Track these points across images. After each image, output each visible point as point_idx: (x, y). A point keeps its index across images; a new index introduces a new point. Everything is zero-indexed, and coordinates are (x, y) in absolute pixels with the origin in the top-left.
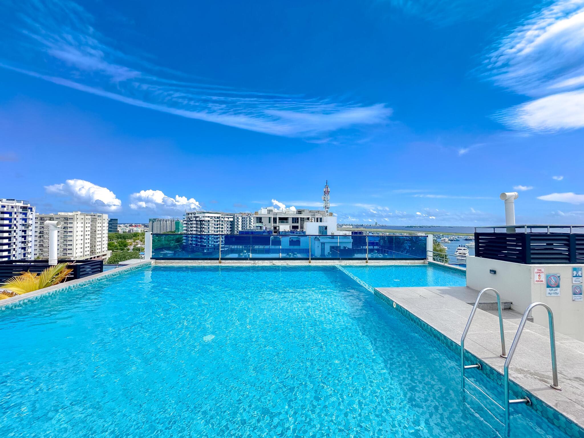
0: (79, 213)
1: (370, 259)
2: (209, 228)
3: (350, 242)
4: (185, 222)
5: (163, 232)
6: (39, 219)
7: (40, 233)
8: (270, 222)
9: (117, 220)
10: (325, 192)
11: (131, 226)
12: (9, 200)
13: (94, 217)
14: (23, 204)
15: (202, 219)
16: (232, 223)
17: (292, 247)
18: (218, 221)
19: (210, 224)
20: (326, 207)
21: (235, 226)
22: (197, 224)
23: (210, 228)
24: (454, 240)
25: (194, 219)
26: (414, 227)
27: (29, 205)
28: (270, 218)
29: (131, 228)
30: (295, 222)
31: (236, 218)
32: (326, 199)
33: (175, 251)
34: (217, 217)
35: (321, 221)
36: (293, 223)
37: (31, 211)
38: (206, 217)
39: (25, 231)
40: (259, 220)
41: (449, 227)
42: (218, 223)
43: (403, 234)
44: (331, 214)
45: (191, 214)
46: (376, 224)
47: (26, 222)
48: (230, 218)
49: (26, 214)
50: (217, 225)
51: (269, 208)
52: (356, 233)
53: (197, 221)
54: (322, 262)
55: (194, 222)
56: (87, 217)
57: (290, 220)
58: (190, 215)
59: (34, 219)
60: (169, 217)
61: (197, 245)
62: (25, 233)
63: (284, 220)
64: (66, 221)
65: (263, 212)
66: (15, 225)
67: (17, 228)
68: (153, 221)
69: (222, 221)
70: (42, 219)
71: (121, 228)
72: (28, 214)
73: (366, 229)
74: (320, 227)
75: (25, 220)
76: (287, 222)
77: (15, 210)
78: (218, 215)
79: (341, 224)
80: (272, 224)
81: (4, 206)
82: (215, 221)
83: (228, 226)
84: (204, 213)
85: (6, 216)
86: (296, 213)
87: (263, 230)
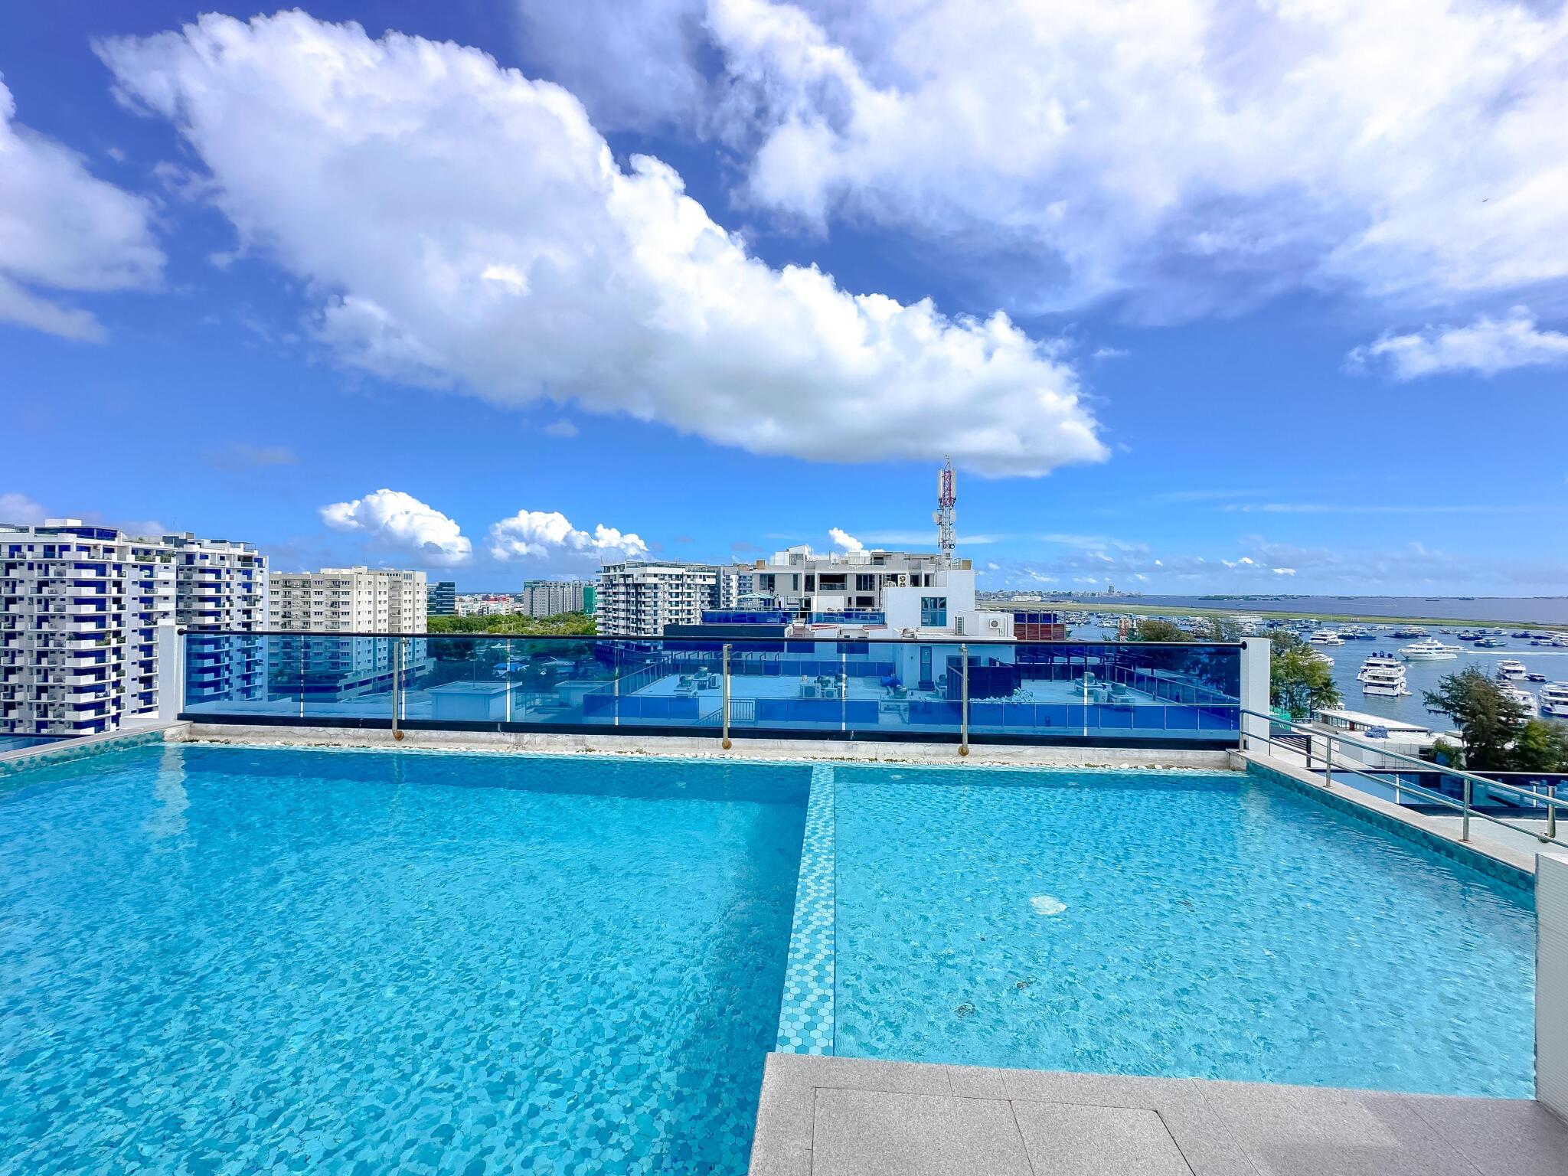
0: (364, 569)
1: (974, 739)
2: (655, 602)
4: (601, 589)
5: (556, 613)
6: (281, 583)
7: (284, 616)
8: (795, 588)
9: (453, 585)
10: (940, 500)
11: (486, 598)
12: (216, 542)
13: (395, 578)
14: (245, 550)
15: (640, 581)
16: (714, 592)
18: (677, 585)
19: (659, 594)
20: (946, 544)
21: (722, 599)
22: (628, 593)
23: (659, 603)
24: (1358, 638)
25: (622, 581)
26: (1228, 598)
27: (256, 553)
28: (796, 576)
29: (485, 603)
30: (865, 589)
31: (722, 577)
32: (944, 520)
33: (576, 662)
34: (677, 576)
35: (927, 584)
36: (859, 588)
37: (261, 566)
38: (649, 575)
39: (247, 612)
40: (769, 581)
41: (1339, 598)
42: (679, 590)
43: (1191, 618)
44: (967, 565)
45: (615, 568)
46: (1111, 589)
47: (249, 591)
48: (708, 577)
49: (248, 573)
50: (677, 596)
51: (793, 551)
52: (1033, 617)
53: (627, 585)
54: (773, 748)
55: (622, 589)
56: (380, 578)
57: (851, 583)
58: (612, 572)
59: (267, 584)
60: (573, 578)
61: (627, 646)
62: (249, 617)
63: (833, 581)
64: (335, 589)
65: (779, 562)
66: (228, 598)
67: (231, 605)
68: (533, 587)
69: (689, 585)
70: (287, 584)
71: (464, 604)
72: (254, 572)
74: (924, 601)
75: (248, 586)
76: (843, 588)
77: (227, 564)
78: (679, 571)
79: (1008, 591)
80: (803, 594)
81: (204, 557)
82: (670, 585)
83: (703, 598)
84: (645, 565)
85: (210, 578)
86: (868, 562)
87: (771, 610)
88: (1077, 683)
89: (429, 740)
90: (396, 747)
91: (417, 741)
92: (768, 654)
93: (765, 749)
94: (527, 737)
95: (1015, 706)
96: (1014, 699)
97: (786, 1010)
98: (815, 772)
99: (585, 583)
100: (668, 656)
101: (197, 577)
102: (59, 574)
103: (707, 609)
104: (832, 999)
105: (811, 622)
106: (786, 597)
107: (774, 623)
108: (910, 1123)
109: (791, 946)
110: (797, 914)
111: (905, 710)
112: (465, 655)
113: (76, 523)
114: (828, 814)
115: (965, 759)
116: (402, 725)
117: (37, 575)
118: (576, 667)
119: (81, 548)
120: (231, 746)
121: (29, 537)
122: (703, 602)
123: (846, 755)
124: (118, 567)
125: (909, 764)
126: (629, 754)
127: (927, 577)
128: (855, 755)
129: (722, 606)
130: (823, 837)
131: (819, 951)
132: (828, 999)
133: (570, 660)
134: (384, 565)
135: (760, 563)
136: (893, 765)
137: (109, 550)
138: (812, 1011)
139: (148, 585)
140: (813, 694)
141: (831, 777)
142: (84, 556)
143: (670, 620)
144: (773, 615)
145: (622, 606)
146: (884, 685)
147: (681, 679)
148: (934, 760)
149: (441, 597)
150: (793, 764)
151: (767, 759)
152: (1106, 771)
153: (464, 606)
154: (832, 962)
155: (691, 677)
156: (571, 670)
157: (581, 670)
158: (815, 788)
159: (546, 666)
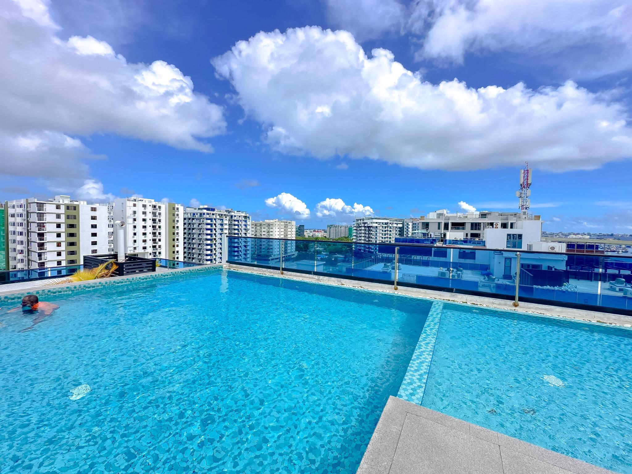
0: (277, 220)
2: (376, 234)
3: (563, 261)
4: (355, 228)
5: (338, 237)
6: (254, 225)
7: (255, 235)
8: (439, 228)
9: (304, 226)
10: (521, 185)
11: (314, 231)
12: (238, 211)
13: (286, 223)
14: (245, 214)
15: (370, 225)
16: (401, 230)
17: (462, 261)
18: (385, 227)
19: (378, 231)
20: (524, 207)
21: (405, 233)
22: (365, 230)
23: (378, 234)
25: (363, 225)
27: (248, 215)
28: (439, 224)
29: (314, 233)
30: (475, 229)
31: (405, 224)
32: (523, 195)
33: (345, 256)
34: (386, 223)
35: (512, 227)
36: (472, 229)
37: (249, 219)
38: (374, 223)
39: (246, 234)
40: (426, 225)
42: (386, 229)
44: (538, 218)
45: (360, 220)
48: (399, 224)
49: (246, 221)
50: (385, 232)
51: (438, 212)
52: (580, 246)
53: (365, 227)
54: (416, 292)
55: (363, 228)
56: (281, 223)
57: (468, 227)
58: (359, 222)
59: (250, 225)
60: (345, 224)
61: (365, 251)
63: (458, 226)
64: (269, 227)
65: (432, 217)
66: (241, 229)
68: (330, 227)
69: (391, 227)
70: (256, 225)
73: (620, 242)
74: (509, 235)
75: (246, 225)
76: (464, 229)
77: (241, 218)
78: (386, 221)
79: (565, 232)
80: (443, 231)
81: (235, 216)
82: (383, 227)
83: (396, 233)
84: (372, 219)
85: (236, 223)
86: (478, 217)
87: (427, 238)
88: (611, 283)
89: (291, 275)
90: (281, 276)
91: (287, 275)
92: (424, 257)
93: (413, 292)
94: (321, 277)
95: (564, 292)
96: (563, 288)
97: (403, 386)
98: (434, 303)
99: (349, 226)
100: (380, 255)
101: (233, 223)
102: (203, 221)
103: (398, 237)
104: (424, 387)
105: (446, 244)
106: (434, 233)
107: (428, 244)
108: (446, 437)
109: (410, 365)
110: (415, 354)
111: (494, 287)
112: (307, 251)
113: (206, 207)
114: (437, 320)
115: (517, 308)
116: (284, 269)
117: (198, 222)
118: (345, 258)
119: (208, 214)
120: (238, 271)
121: (197, 211)
122: (396, 234)
123: (451, 299)
124: (215, 219)
125: (484, 306)
126: (357, 287)
127: (512, 224)
128: (456, 299)
129: (405, 236)
130: (432, 329)
131: (422, 370)
132: (422, 387)
133: (342, 255)
134: (283, 219)
135: (422, 218)
136: (474, 306)
137: (213, 214)
138: (414, 389)
139: (222, 225)
140: (445, 276)
141: (441, 307)
142: (208, 216)
143: (382, 241)
144: (428, 240)
145: (363, 235)
146: (483, 275)
147: (385, 265)
148: (498, 306)
149: (300, 230)
150: (425, 299)
151: (413, 296)
152: (611, 326)
153: (307, 234)
154: (427, 375)
155: (389, 264)
156: (343, 259)
157: (347, 259)
158: (433, 310)
159: (334, 257)
